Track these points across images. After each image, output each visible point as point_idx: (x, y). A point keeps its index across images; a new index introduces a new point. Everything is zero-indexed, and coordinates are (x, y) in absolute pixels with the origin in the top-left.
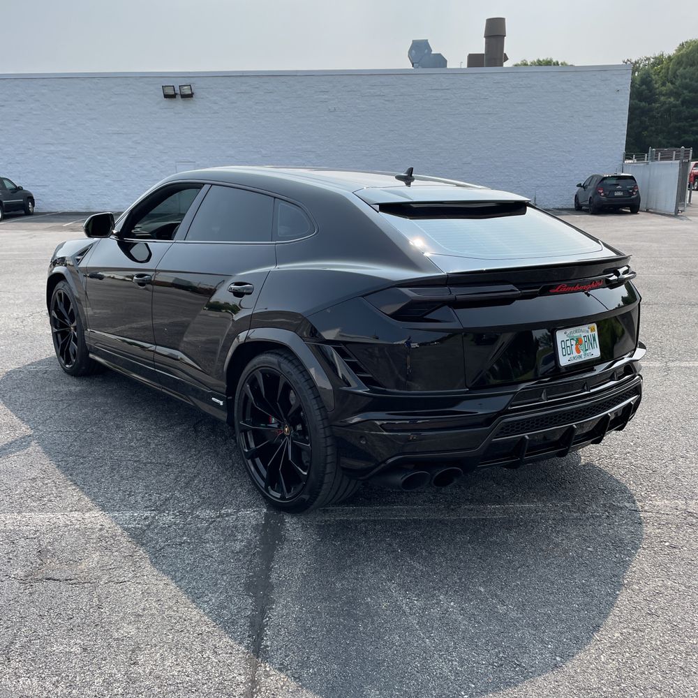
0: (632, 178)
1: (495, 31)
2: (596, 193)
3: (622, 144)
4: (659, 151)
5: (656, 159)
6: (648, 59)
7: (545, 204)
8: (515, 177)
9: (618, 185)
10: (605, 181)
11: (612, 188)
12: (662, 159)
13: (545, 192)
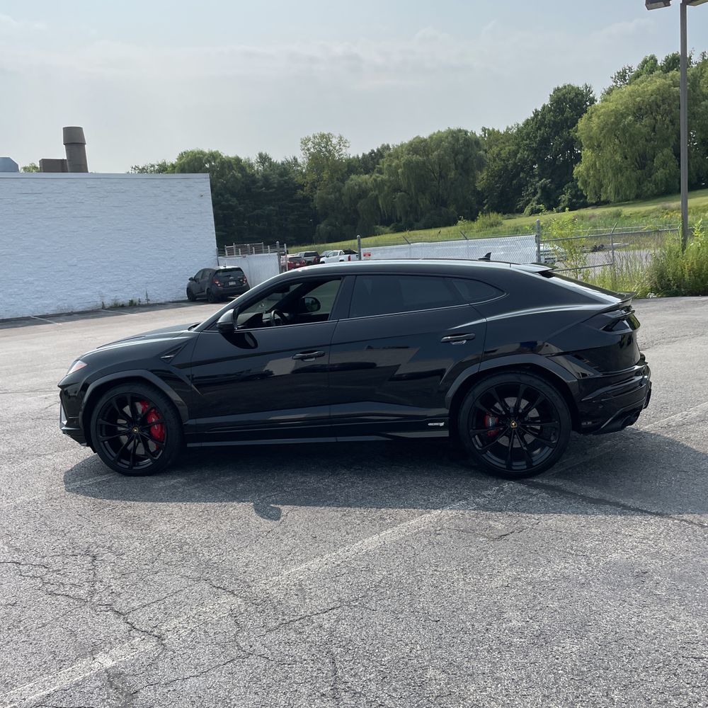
0: (239, 269)
1: (74, 139)
2: (213, 283)
3: (214, 242)
4: (253, 246)
5: (252, 253)
6: (153, 166)
7: (158, 298)
8: (123, 276)
9: (230, 276)
10: (218, 274)
11: (226, 279)
12: (256, 253)
13: (155, 288)
